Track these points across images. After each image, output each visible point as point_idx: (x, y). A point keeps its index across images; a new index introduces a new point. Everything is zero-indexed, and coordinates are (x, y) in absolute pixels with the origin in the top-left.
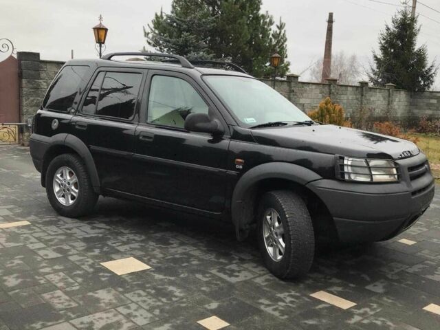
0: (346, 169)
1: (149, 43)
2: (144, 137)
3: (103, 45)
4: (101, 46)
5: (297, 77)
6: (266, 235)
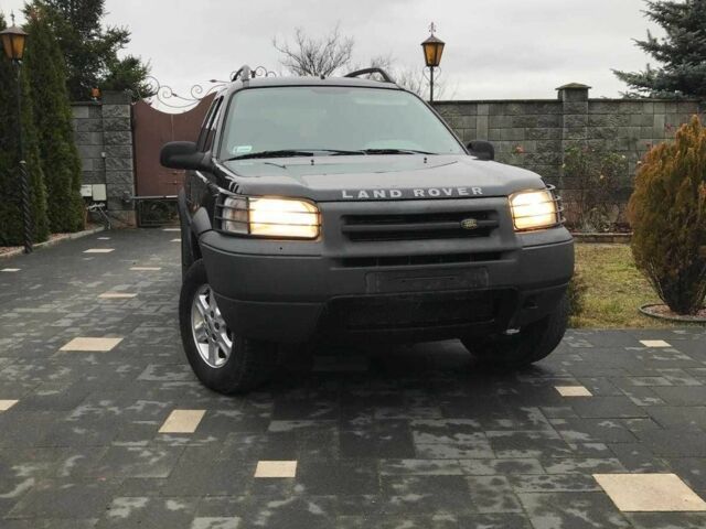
0: (224, 215)
4: (432, 70)
6: (197, 325)
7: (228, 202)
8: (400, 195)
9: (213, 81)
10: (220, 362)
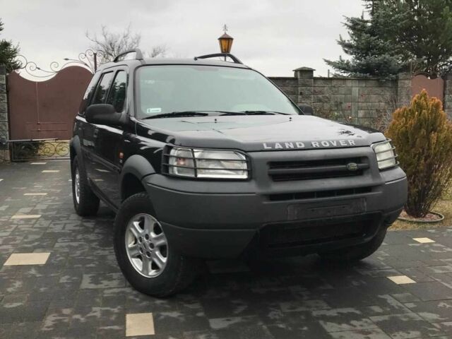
0: (170, 162)
6: (130, 244)
7: (173, 152)
8: (303, 146)
9: (66, 59)
10: (152, 273)
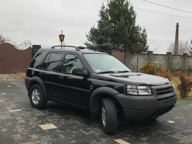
0: (128, 90)
1: (88, 40)
2: (61, 77)
3: (63, 42)
4: (62, 42)
5: (152, 52)
7: (128, 87)
